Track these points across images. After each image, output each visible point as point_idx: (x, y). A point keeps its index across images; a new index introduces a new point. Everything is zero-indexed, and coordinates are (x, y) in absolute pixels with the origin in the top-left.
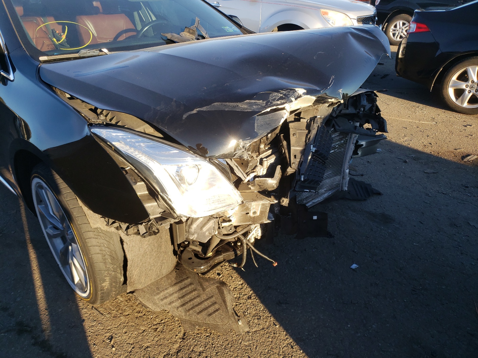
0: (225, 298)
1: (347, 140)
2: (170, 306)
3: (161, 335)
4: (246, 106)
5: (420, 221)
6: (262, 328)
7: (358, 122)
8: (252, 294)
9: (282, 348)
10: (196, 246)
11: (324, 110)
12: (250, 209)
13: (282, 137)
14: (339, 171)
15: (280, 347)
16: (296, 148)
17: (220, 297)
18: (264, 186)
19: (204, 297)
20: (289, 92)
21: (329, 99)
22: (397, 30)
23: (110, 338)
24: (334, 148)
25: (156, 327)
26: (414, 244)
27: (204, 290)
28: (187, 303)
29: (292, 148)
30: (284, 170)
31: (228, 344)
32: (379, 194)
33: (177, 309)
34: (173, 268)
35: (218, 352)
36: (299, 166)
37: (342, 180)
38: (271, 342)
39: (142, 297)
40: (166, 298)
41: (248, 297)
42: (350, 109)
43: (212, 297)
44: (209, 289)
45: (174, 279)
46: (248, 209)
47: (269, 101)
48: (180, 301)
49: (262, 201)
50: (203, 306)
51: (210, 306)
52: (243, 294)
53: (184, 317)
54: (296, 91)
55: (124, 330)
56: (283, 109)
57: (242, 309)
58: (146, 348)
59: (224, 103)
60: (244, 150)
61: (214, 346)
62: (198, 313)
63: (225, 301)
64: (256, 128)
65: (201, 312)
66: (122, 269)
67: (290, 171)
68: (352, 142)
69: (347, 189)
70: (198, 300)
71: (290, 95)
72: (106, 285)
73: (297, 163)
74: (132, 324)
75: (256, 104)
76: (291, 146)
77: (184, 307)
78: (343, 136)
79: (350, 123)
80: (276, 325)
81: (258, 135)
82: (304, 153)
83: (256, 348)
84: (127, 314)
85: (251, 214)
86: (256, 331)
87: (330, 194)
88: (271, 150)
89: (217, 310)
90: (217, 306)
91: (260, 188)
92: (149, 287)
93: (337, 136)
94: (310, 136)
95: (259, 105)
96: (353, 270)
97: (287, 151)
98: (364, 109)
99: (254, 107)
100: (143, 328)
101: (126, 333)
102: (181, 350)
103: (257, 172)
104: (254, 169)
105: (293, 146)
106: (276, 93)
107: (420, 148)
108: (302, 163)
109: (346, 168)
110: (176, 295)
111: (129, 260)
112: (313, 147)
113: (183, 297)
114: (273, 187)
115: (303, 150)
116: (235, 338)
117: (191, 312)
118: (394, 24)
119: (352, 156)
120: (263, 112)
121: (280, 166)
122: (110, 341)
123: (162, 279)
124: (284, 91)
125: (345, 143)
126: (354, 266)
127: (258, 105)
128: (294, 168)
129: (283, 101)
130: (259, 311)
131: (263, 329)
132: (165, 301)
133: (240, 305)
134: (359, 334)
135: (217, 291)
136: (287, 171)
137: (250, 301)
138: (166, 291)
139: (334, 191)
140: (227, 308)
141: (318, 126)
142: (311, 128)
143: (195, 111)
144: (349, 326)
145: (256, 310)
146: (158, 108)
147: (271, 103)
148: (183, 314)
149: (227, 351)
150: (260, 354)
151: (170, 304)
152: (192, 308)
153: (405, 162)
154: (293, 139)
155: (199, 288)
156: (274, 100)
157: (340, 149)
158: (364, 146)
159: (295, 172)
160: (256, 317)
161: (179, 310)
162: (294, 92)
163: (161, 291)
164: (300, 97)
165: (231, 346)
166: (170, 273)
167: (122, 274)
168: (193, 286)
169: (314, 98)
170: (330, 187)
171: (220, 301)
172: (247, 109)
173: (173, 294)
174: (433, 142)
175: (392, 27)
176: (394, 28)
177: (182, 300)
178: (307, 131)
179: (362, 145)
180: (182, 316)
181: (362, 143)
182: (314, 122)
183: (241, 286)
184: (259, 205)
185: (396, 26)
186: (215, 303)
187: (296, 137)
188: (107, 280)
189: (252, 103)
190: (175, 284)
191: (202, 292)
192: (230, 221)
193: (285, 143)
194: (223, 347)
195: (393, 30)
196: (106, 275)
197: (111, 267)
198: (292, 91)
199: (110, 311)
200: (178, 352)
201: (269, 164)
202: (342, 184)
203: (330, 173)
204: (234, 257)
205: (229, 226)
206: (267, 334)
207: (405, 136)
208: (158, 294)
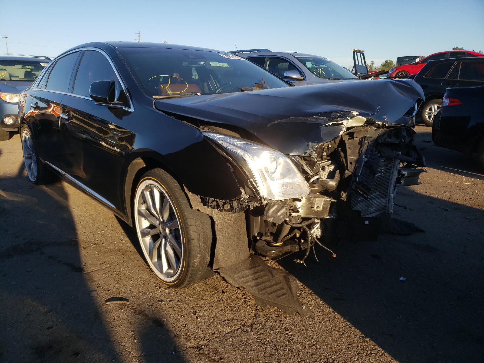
0: (290, 285)
1: (391, 166)
2: (246, 285)
3: (236, 314)
4: (314, 120)
5: (463, 252)
6: (322, 314)
7: (400, 151)
8: (312, 292)
9: (342, 328)
10: (268, 236)
11: (372, 133)
12: (314, 203)
13: (340, 150)
14: (385, 194)
15: (340, 327)
16: (352, 157)
17: (286, 285)
18: (326, 186)
19: (273, 282)
20: (346, 113)
21: (377, 121)
22: (433, 113)
23: (194, 312)
24: (380, 172)
25: (231, 308)
26: (458, 267)
27: (273, 276)
28: (260, 284)
29: (349, 157)
30: (342, 174)
31: (295, 322)
32: (422, 231)
33: (252, 288)
34: (247, 258)
35: (286, 327)
36: (355, 170)
37: (388, 203)
38: (332, 323)
39: (225, 273)
40: (243, 277)
41: (308, 294)
42: (392, 139)
43: (280, 283)
44: (278, 276)
45: (249, 265)
46: (313, 203)
47: (331, 118)
48: (254, 282)
49: (324, 198)
50: (272, 289)
51: (278, 290)
52: (304, 291)
53: (258, 295)
54: (351, 113)
55: (205, 309)
56: (342, 124)
57: (304, 301)
58: (225, 321)
59: (297, 118)
60: (312, 150)
61: (282, 323)
62: (269, 294)
63: (290, 288)
64: (321, 135)
65: (271, 293)
66: (210, 250)
67: (347, 173)
68: (395, 169)
69: (392, 212)
70: (268, 284)
71: (346, 115)
72: (197, 261)
73: (353, 168)
74: (211, 305)
75: (321, 119)
76: (348, 155)
77: (258, 287)
78: (388, 162)
79: (394, 152)
80: (335, 313)
81: (323, 140)
82: (358, 161)
83: (319, 326)
84: (206, 298)
85: (315, 208)
86: (318, 316)
87: (378, 214)
88: (330, 162)
89: (284, 294)
90: (284, 291)
91: (323, 188)
92: (230, 267)
93: (383, 161)
94: (362, 149)
95: (324, 120)
96: (402, 281)
97: (344, 160)
98: (405, 141)
99: (320, 121)
100: (220, 308)
101: (207, 310)
102: (254, 324)
103: (320, 175)
104: (318, 172)
105: (349, 156)
106: (336, 113)
107: (461, 202)
108: (356, 168)
109: (391, 193)
110: (251, 277)
111: (217, 239)
112: (365, 158)
113: (256, 279)
114: (333, 187)
115: (357, 159)
116: (300, 319)
117: (263, 291)
118: (429, 108)
119: (396, 184)
120: (326, 125)
121: (339, 171)
122: (195, 314)
123: (239, 263)
124: (342, 112)
125: (390, 169)
126: (402, 279)
127: (322, 120)
128: (350, 171)
129: (341, 119)
130: (319, 303)
131: (324, 315)
132: (243, 279)
133: (302, 299)
134: (410, 323)
135: (284, 280)
136: (345, 173)
137: (310, 296)
138: (243, 273)
139: (382, 212)
140: (292, 294)
141: (369, 142)
142: (363, 143)
143: (276, 122)
144: (400, 317)
145: (317, 302)
146: (249, 120)
147: (332, 120)
148: (257, 293)
149: (294, 326)
150: (323, 330)
151: (246, 282)
152: (264, 289)
153: (446, 210)
154: (349, 151)
155: (269, 275)
156: (334, 118)
157: (386, 173)
158: (406, 175)
159: (352, 174)
160: (317, 307)
161: (253, 288)
162: (349, 114)
163: (239, 272)
164: (354, 116)
165: (297, 324)
166: (246, 260)
167: (209, 255)
168: (264, 272)
169: (365, 119)
170: (378, 207)
171: (286, 287)
172: (314, 122)
173: (249, 275)
174: (473, 197)
175: (428, 110)
176: (429, 111)
177: (256, 281)
178: (360, 146)
179: (404, 174)
180: (256, 294)
181: (404, 173)
182: (365, 139)
183: (301, 287)
184: (321, 201)
185: (431, 110)
186: (283, 288)
187: (351, 150)
188: (199, 257)
189: (318, 118)
190: (250, 268)
191: (271, 278)
192: (298, 212)
193: (342, 154)
194: (290, 324)
195: (428, 113)
196: (198, 251)
197: (202, 246)
198: (348, 113)
199: (191, 296)
200: (252, 325)
201: (329, 170)
202: (388, 207)
203: (377, 194)
204: (298, 250)
205: (297, 216)
206: (327, 318)
207: (445, 192)
208: (237, 273)
